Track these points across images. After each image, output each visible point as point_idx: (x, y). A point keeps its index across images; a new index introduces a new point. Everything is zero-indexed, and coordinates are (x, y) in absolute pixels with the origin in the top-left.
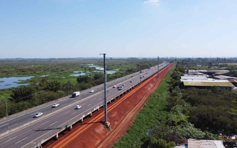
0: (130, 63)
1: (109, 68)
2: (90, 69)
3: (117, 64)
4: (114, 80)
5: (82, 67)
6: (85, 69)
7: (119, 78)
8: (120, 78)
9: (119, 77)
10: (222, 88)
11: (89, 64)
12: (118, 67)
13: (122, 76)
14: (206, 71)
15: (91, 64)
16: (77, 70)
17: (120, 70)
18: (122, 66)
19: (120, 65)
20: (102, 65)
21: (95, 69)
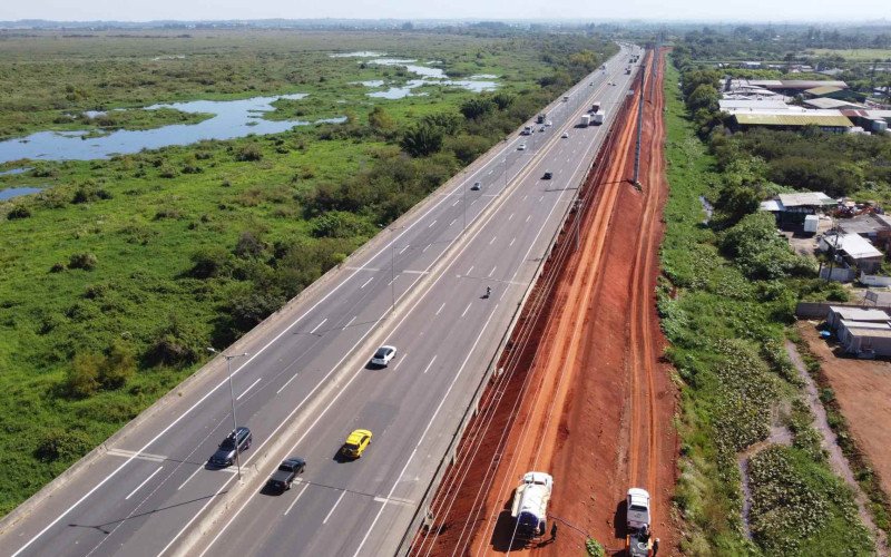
1: (459, 71)
2: (400, 75)
17: (504, 78)
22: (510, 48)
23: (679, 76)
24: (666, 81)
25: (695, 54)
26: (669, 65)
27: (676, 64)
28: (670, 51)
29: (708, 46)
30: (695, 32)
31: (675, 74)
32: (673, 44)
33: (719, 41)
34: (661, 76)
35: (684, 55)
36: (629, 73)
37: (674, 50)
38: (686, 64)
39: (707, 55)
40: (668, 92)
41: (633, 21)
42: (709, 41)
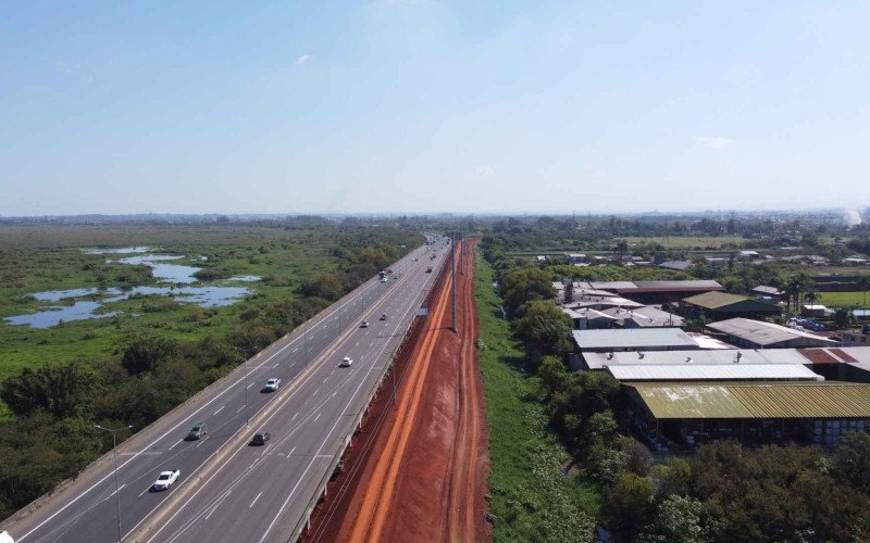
0: (301, 243)
1: (212, 271)
2: (122, 279)
3: (250, 249)
4: (238, 370)
5: (86, 268)
6: (100, 279)
7: (269, 349)
8: (274, 345)
9: (265, 344)
10: (853, 423)
11: (125, 246)
12: (253, 262)
13: (279, 335)
14: (629, 285)
15: (135, 245)
16: (56, 282)
17: (264, 280)
18: (271, 256)
19: (262, 251)
20: (181, 249)
21: (150, 276)
22: (308, 241)
23: (492, 272)
24: (477, 284)
25: (507, 246)
26: (479, 258)
27: (487, 257)
28: (479, 241)
29: (518, 236)
30: (502, 223)
31: (487, 271)
32: (481, 234)
33: (526, 231)
34: (470, 276)
35: (495, 247)
36: (429, 271)
37: (484, 240)
38: (498, 257)
39: (520, 245)
40: (480, 302)
41: (444, 214)
42: (517, 231)
